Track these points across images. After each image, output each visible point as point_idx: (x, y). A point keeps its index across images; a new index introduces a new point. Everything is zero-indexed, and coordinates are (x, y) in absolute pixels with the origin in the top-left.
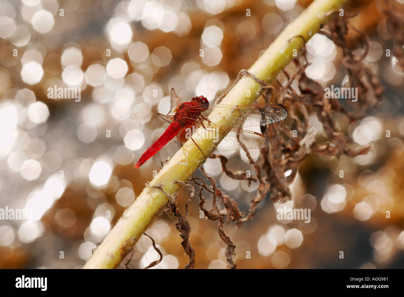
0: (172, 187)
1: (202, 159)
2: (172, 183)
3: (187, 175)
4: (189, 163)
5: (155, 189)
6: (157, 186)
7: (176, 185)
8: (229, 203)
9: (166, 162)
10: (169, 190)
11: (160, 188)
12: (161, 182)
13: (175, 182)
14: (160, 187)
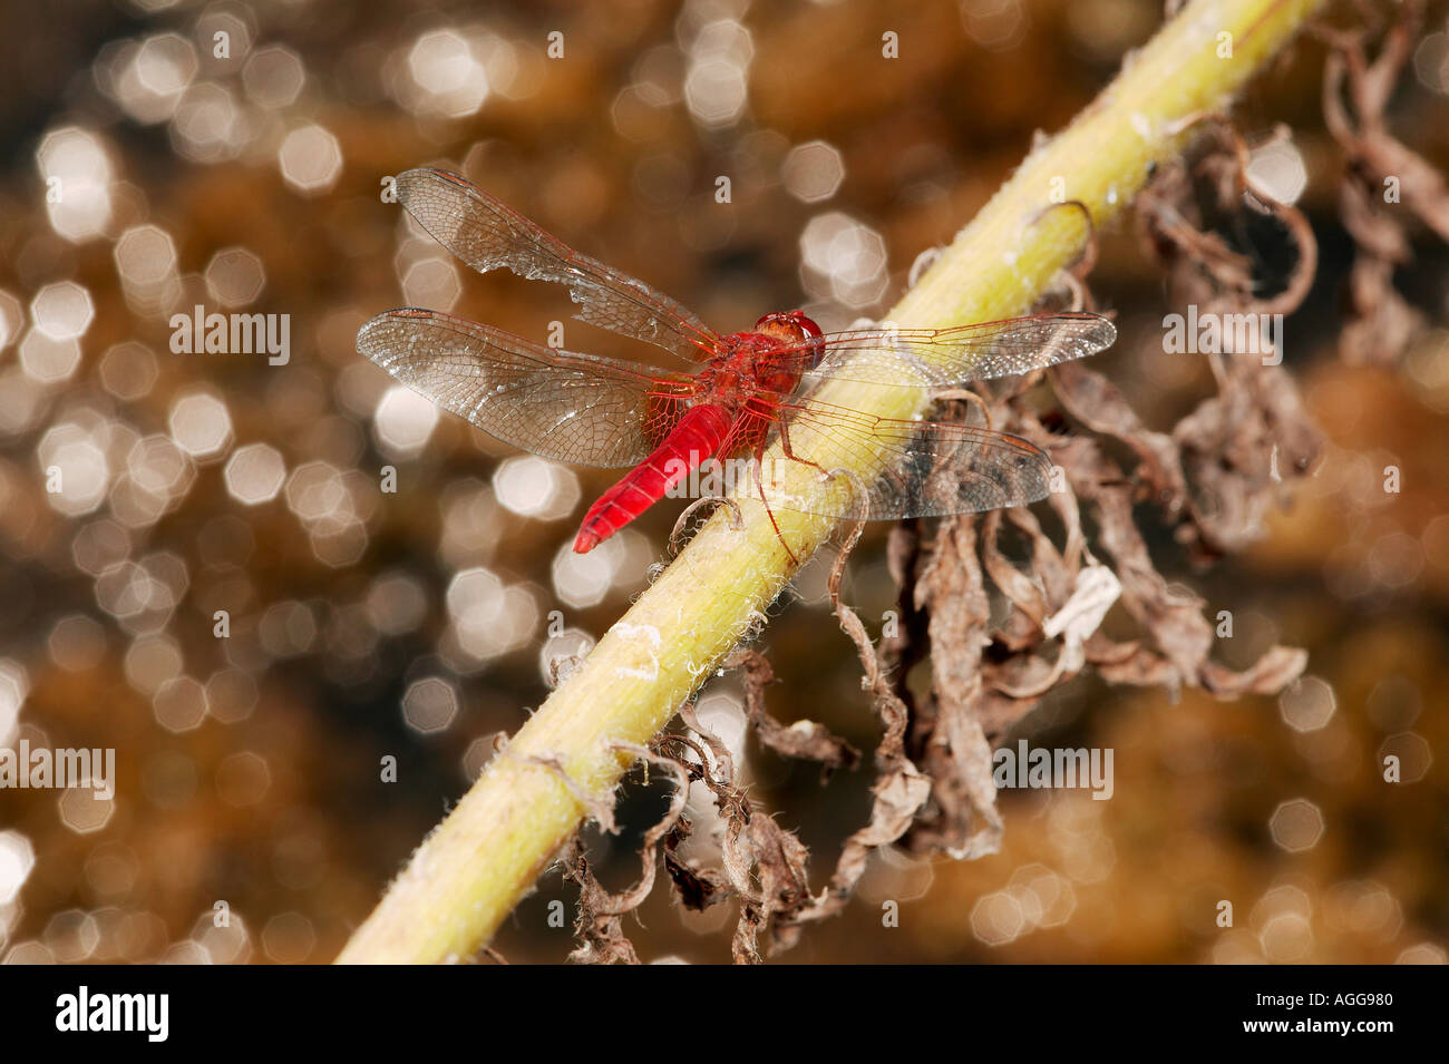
0: (597, 766)
1: (709, 660)
2: (598, 750)
3: (654, 721)
4: (665, 673)
5: (534, 771)
6: (542, 757)
7: (612, 757)
8: (775, 845)
9: (569, 663)
10: (586, 777)
11: (554, 765)
12: (559, 742)
13: (612, 747)
14: (555, 761)
